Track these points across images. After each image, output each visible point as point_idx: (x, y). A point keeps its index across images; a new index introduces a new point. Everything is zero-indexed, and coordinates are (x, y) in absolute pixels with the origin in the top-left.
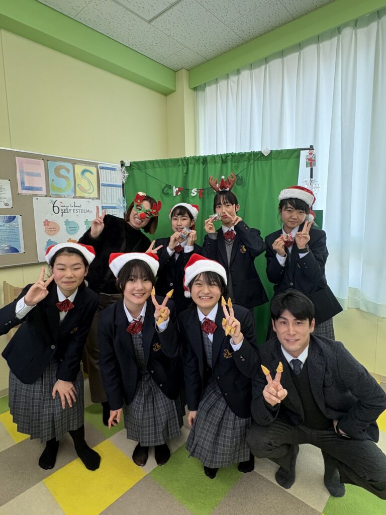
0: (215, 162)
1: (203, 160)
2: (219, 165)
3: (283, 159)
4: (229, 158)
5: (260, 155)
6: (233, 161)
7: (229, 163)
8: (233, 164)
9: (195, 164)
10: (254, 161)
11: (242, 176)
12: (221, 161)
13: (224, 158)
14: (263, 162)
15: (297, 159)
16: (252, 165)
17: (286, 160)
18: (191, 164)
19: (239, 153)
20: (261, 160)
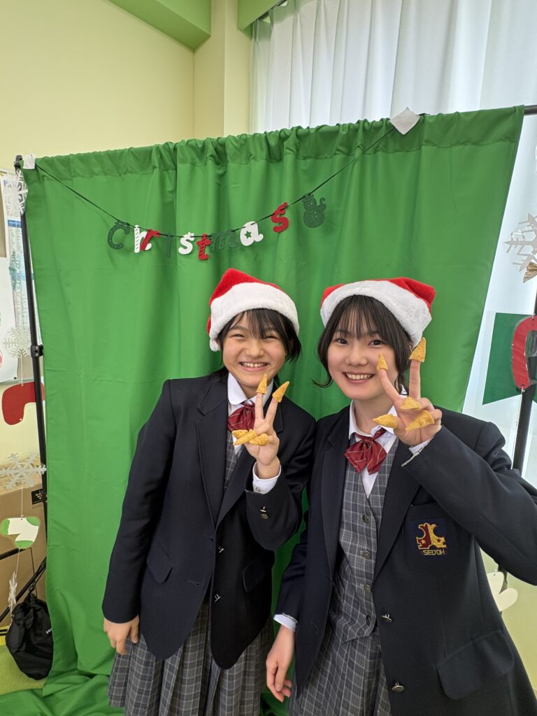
0: (249, 157)
1: (216, 149)
2: (259, 165)
3: (458, 143)
4: (289, 143)
5: (382, 132)
6: (302, 153)
7: (289, 158)
8: (302, 162)
9: (193, 164)
10: (364, 152)
11: (322, 199)
12: (264, 153)
13: (273, 142)
14: (391, 156)
15: (507, 143)
16: (357, 166)
17: (468, 147)
18: (184, 161)
19: (319, 128)
20: (386, 150)
